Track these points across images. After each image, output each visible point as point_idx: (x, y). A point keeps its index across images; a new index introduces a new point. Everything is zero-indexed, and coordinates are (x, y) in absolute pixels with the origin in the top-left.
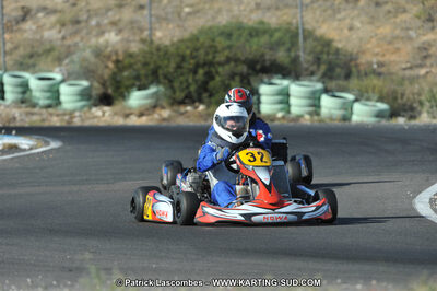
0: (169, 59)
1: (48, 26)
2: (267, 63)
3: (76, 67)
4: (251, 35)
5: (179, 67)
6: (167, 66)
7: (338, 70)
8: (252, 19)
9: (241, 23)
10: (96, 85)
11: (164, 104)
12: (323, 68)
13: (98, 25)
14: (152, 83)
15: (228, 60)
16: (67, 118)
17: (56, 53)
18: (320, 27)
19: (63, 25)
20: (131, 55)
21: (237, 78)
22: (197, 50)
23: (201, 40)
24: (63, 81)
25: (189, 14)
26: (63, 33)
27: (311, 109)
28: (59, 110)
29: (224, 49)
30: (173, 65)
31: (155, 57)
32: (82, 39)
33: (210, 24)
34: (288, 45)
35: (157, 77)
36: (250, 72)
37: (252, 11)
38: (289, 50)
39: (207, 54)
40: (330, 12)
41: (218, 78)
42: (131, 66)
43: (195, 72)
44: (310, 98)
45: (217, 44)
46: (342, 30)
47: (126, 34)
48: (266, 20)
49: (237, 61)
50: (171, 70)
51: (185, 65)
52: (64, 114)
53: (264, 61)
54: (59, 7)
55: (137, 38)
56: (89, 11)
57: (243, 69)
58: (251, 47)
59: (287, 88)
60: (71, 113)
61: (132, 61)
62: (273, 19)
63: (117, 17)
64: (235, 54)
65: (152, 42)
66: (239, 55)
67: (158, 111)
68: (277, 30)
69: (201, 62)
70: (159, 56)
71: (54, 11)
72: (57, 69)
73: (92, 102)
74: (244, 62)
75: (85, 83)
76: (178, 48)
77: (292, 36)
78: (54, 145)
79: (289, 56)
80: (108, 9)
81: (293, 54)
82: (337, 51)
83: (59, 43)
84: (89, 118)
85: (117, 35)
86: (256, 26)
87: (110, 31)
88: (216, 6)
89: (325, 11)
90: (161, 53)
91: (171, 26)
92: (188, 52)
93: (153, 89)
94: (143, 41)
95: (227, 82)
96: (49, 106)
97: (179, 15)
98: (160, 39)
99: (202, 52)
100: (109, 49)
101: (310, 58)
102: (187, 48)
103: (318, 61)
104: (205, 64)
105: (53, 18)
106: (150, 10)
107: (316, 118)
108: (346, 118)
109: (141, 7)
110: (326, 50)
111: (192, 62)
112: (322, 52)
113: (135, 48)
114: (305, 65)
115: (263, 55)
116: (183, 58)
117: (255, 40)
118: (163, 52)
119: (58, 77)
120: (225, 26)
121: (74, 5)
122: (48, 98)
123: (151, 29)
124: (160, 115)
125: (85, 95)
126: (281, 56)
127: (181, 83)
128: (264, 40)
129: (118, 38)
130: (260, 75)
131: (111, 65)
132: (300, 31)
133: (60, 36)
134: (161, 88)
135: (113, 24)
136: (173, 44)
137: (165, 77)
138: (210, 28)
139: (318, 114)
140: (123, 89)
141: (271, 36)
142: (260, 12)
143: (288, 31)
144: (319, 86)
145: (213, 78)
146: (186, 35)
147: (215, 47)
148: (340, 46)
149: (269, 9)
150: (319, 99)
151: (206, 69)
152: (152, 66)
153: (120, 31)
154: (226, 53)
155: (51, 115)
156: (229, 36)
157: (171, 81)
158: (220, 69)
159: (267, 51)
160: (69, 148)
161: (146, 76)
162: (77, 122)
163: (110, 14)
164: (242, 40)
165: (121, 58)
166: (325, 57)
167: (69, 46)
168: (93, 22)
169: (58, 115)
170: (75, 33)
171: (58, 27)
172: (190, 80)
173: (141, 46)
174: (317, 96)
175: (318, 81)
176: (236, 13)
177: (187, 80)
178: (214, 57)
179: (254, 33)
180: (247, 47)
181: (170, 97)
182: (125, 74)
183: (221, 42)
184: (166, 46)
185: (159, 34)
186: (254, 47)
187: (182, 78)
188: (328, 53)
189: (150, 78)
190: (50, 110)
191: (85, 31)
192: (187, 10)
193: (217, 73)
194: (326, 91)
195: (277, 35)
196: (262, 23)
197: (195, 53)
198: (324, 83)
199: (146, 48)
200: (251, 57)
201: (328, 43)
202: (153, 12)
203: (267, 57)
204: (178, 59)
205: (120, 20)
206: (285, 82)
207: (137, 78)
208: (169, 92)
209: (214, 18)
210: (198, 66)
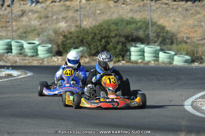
0: (89, 35)
1: (33, 19)
2: (134, 37)
3: (45, 38)
4: (127, 24)
5: (93, 38)
6: (88, 38)
7: (167, 40)
8: (128, 16)
9: (123, 18)
10: (54, 46)
11: (86, 56)
12: (160, 39)
13: (57, 19)
14: (81, 46)
15: (116, 35)
16: (41, 61)
17: (37, 31)
18: (160, 20)
19: (41, 18)
20: (71, 33)
21: (120, 44)
22: (102, 31)
23: (104, 26)
24: (39, 45)
25: (99, 14)
26: (40, 22)
27: (155, 58)
28: (37, 58)
29: (114, 30)
30: (90, 37)
31: (82, 34)
32: (49, 25)
33: (109, 18)
34: (144, 29)
35: (83, 43)
36: (126, 41)
37: (128, 13)
38: (145, 31)
39: (106, 32)
40: (164, 13)
41: (111, 44)
42: (71, 38)
43: (101, 41)
44: (154, 53)
45: (111, 28)
46: (170, 22)
47: (69, 23)
48: (134, 17)
49: (120, 36)
50: (89, 40)
51: (96, 37)
52: (39, 60)
53: (133, 36)
54: (39, 10)
55: (74, 25)
56: (52, 12)
57: (123, 39)
58: (127, 29)
59: (143, 48)
60: (43, 60)
61: (72, 35)
62: (138, 17)
63: (66, 15)
64: (120, 33)
65: (81, 27)
66: (121, 33)
67: (83, 58)
68: (139, 22)
69: (104, 36)
70: (84, 33)
71: (37, 12)
72: (37, 39)
73: (53, 54)
74: (123, 36)
75: (50, 46)
76: (92, 30)
77: (146, 24)
78: (29, 74)
79: (145, 33)
80: (62, 11)
81: (146, 33)
82: (167, 32)
83: (38, 27)
84: (51, 62)
85: (65, 23)
86: (130, 20)
87: (62, 22)
88: (112, 10)
89: (162, 13)
90: (85, 32)
91: (90, 20)
92: (97, 32)
93: (81, 49)
94: (77, 26)
95: (115, 46)
96: (33, 56)
97: (95, 14)
98: (86, 25)
99: (104, 31)
100: (62, 30)
101: (154, 35)
102: (97, 29)
103: (158, 36)
104: (105, 37)
105: (36, 15)
106: (80, 12)
107: (156, 63)
108: (171, 63)
109: (77, 10)
110: (162, 31)
111: (100, 36)
112: (160, 32)
113: (73, 29)
114: (152, 38)
115: (132, 33)
116: (95, 34)
117: (129, 26)
118: (86, 32)
119: (37, 43)
120: (115, 20)
121: (46, 9)
122: (32, 52)
123: (81, 21)
124: (84, 61)
125: (49, 51)
126: (141, 34)
127: (94, 46)
128: (133, 26)
129: (66, 25)
130: (131, 42)
131: (61, 37)
132: (150, 22)
133: (39, 24)
134: (85, 48)
135: (64, 18)
136: (90, 28)
137: (87, 43)
138: (108, 20)
139: (158, 61)
140: (67, 49)
141: (136, 24)
142: (132, 13)
143: (145, 22)
144: (158, 48)
145: (109, 44)
146: (97, 24)
147: (111, 29)
148: (169, 29)
149: (136, 12)
150: (158, 54)
151: (106, 39)
152: (81, 38)
153: (67, 22)
154: (115, 32)
155: (33, 60)
156: (117, 24)
157: (89, 45)
158: (112, 40)
159: (134, 31)
160: (36, 76)
161: (78, 42)
162: (46, 63)
163: (63, 13)
164: (123, 26)
165: (66, 34)
166: (161, 34)
167: (43, 28)
168: (55, 17)
169: (37, 60)
170: (46, 22)
171: (38, 19)
172: (98, 45)
173: (76, 28)
174: (157, 52)
175: (158, 45)
176: (121, 13)
177: (97, 45)
178: (109, 34)
179: (129, 23)
180: (125, 30)
181: (89, 53)
182: (68, 41)
183: (113, 27)
184: (88, 29)
185: (85, 23)
186: (128, 30)
187: (95, 44)
188: (163, 33)
189: (80, 43)
190: (34, 58)
191: (50, 21)
192: (98, 12)
193: (111, 41)
194: (162, 50)
195: (139, 24)
196: (132, 18)
197: (100, 32)
198: (160, 46)
199: (78, 30)
200: (127, 34)
201: (163, 28)
202: (82, 13)
203: (134, 34)
204: (93, 35)
205: (67, 16)
206: (142, 46)
207: (74, 43)
208: (89, 50)
209: (111, 16)
210: (102, 38)
